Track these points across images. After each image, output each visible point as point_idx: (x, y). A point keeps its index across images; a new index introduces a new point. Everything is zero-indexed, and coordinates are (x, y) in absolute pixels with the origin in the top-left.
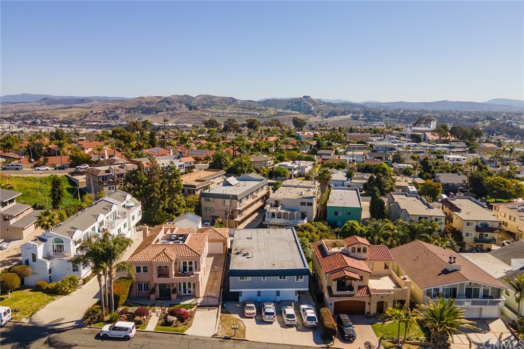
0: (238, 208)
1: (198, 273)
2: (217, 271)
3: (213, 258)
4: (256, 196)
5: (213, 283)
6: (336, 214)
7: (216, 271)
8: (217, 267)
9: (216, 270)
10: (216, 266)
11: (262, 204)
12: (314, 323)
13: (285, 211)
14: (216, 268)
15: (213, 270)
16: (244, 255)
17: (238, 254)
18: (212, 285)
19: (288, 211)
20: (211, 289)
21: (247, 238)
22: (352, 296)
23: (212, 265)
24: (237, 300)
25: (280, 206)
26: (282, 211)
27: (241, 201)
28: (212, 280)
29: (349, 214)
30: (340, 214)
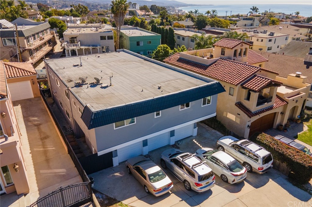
0: (27, 47)
1: (10, 140)
2: (40, 124)
3: (19, 106)
4: (43, 39)
5: (44, 146)
6: (138, 44)
7: (38, 126)
8: (36, 118)
9: (36, 123)
10: (33, 116)
11: (51, 48)
12: (270, 164)
13: (86, 47)
14: (34, 120)
15: (30, 124)
16: (93, 85)
17: (78, 85)
18: (45, 152)
19: (89, 46)
20: (47, 161)
21: (75, 66)
22: (271, 108)
23: (24, 117)
24: (111, 164)
25: (79, 42)
26: (83, 47)
27: (27, 38)
28: (40, 143)
29: (150, 42)
30: (142, 44)
